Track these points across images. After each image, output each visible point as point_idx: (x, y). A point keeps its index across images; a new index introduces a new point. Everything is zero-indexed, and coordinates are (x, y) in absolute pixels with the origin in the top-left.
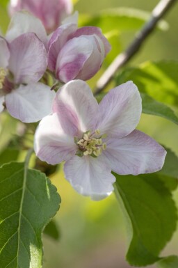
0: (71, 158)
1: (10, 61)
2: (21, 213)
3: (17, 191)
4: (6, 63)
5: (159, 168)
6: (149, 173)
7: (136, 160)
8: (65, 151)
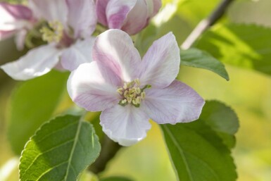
0: (113, 107)
1: (69, 16)
2: (69, 163)
3: (68, 142)
4: (65, 19)
5: (196, 118)
6: (187, 122)
7: (176, 110)
8: (107, 99)
